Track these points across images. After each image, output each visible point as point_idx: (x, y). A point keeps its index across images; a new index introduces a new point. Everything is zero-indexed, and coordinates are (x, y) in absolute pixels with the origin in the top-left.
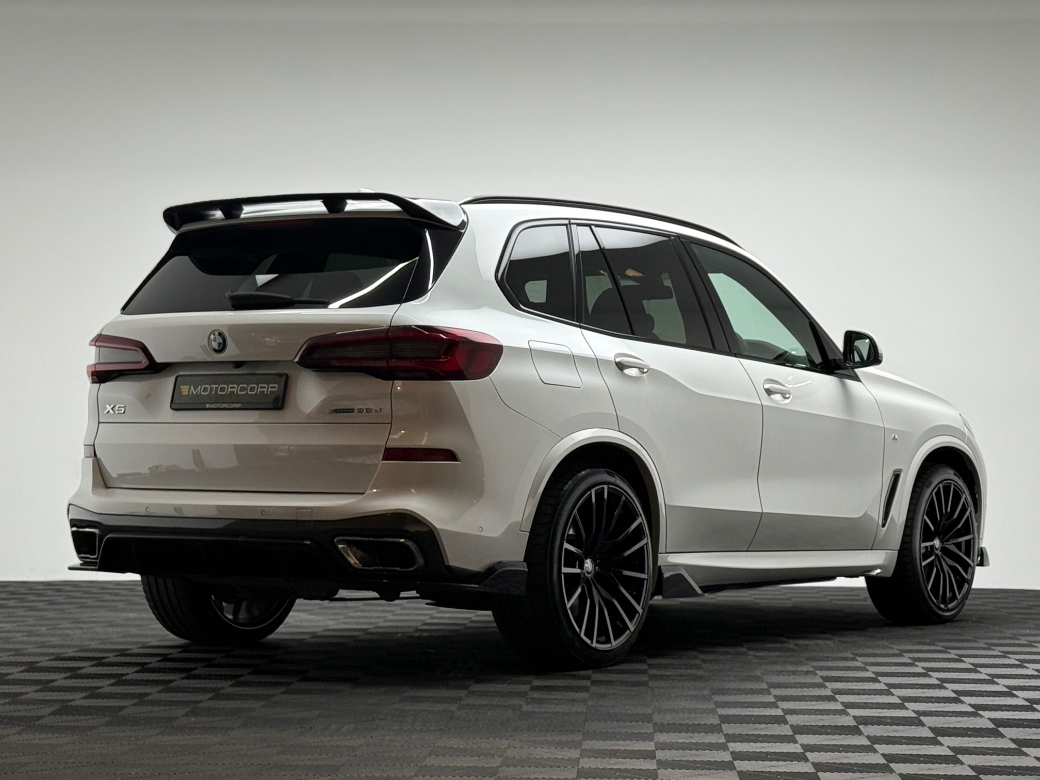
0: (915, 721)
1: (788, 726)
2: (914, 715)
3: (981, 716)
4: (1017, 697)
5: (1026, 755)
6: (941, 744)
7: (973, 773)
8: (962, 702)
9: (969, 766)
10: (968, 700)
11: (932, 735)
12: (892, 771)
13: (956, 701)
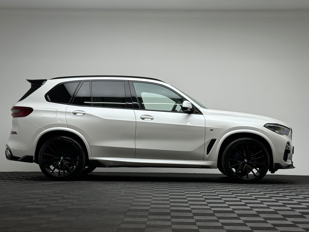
0: (232, 212)
1: (192, 213)
2: (232, 210)
3: (253, 210)
4: (264, 204)
5: (268, 223)
6: (240, 219)
7: (251, 230)
8: (247, 206)
9: (249, 227)
10: (249, 205)
11: (237, 216)
12: (224, 229)
13: (245, 205)
